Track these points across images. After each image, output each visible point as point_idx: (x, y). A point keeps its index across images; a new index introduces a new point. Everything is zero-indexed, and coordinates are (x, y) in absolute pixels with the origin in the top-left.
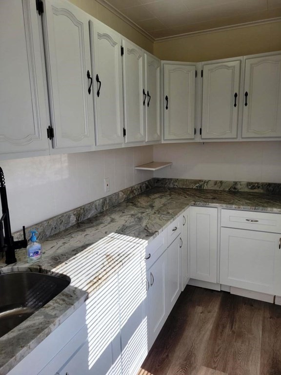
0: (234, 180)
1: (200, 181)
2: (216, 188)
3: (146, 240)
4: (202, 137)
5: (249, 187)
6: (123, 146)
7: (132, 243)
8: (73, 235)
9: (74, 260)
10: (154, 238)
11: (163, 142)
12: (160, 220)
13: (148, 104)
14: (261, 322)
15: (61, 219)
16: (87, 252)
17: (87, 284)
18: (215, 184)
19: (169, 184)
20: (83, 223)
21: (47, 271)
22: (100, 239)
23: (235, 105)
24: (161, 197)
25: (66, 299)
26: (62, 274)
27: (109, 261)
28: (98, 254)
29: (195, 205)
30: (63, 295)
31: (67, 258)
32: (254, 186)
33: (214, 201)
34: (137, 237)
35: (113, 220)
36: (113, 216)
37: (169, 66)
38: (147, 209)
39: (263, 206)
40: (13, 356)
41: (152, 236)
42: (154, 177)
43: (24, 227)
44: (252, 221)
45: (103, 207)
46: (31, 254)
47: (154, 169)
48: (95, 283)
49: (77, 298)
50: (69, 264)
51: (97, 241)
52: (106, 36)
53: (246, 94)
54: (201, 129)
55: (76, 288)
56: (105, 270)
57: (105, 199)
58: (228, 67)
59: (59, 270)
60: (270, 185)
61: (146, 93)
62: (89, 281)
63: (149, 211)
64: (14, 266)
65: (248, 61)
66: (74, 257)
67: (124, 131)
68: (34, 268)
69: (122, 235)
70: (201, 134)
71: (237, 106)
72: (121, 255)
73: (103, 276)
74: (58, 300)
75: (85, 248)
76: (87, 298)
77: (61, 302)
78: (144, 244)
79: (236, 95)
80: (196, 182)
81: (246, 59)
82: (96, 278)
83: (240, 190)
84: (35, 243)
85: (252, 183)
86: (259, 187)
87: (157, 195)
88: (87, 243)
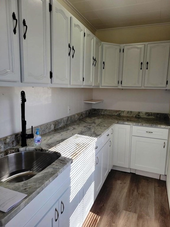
0: (138, 111)
1: (119, 111)
2: (128, 115)
3: (96, 138)
4: (122, 86)
5: (147, 115)
6: (82, 87)
7: (88, 139)
8: (54, 135)
9: (59, 146)
10: (100, 137)
11: (100, 87)
12: (101, 129)
13: (95, 65)
14: (153, 189)
15: (47, 125)
16: (65, 143)
17: (71, 156)
18: (128, 113)
19: (101, 112)
20: (58, 129)
21: (46, 150)
22: (71, 137)
23: (141, 69)
24: (98, 118)
25: (62, 162)
26: (55, 152)
27: (79, 146)
28: (72, 143)
29: (118, 123)
30: (60, 160)
31: (55, 145)
32: (149, 114)
33: (128, 121)
34: (91, 136)
35: (74, 129)
36: (74, 127)
37: (106, 45)
38: (92, 124)
39: (155, 124)
40: (43, 184)
41: (98, 136)
42: (93, 108)
43: (32, 127)
44: (149, 132)
45: (67, 121)
46: (36, 142)
47: (95, 103)
48: (75, 156)
49: (67, 161)
50: (57, 147)
51: (69, 138)
52: (78, 26)
53: (147, 63)
54: (121, 82)
55: (65, 157)
56: (78, 150)
57: (68, 117)
58: (138, 48)
59: (53, 150)
60: (158, 114)
61: (94, 59)
62: (71, 155)
63: (93, 125)
64: (26, 147)
65: (149, 45)
66: (59, 144)
67: (83, 78)
68: (38, 149)
69: (82, 136)
70: (121, 84)
71: (142, 69)
72: (85, 144)
73: (78, 153)
74: (58, 162)
75: (64, 141)
76: (72, 162)
77: (59, 163)
78: (95, 140)
79: (142, 63)
80: (117, 111)
81: (148, 44)
82: (74, 153)
83: (141, 117)
84: (38, 135)
85: (148, 113)
86: (152, 115)
87: (96, 118)
88: (64, 138)
